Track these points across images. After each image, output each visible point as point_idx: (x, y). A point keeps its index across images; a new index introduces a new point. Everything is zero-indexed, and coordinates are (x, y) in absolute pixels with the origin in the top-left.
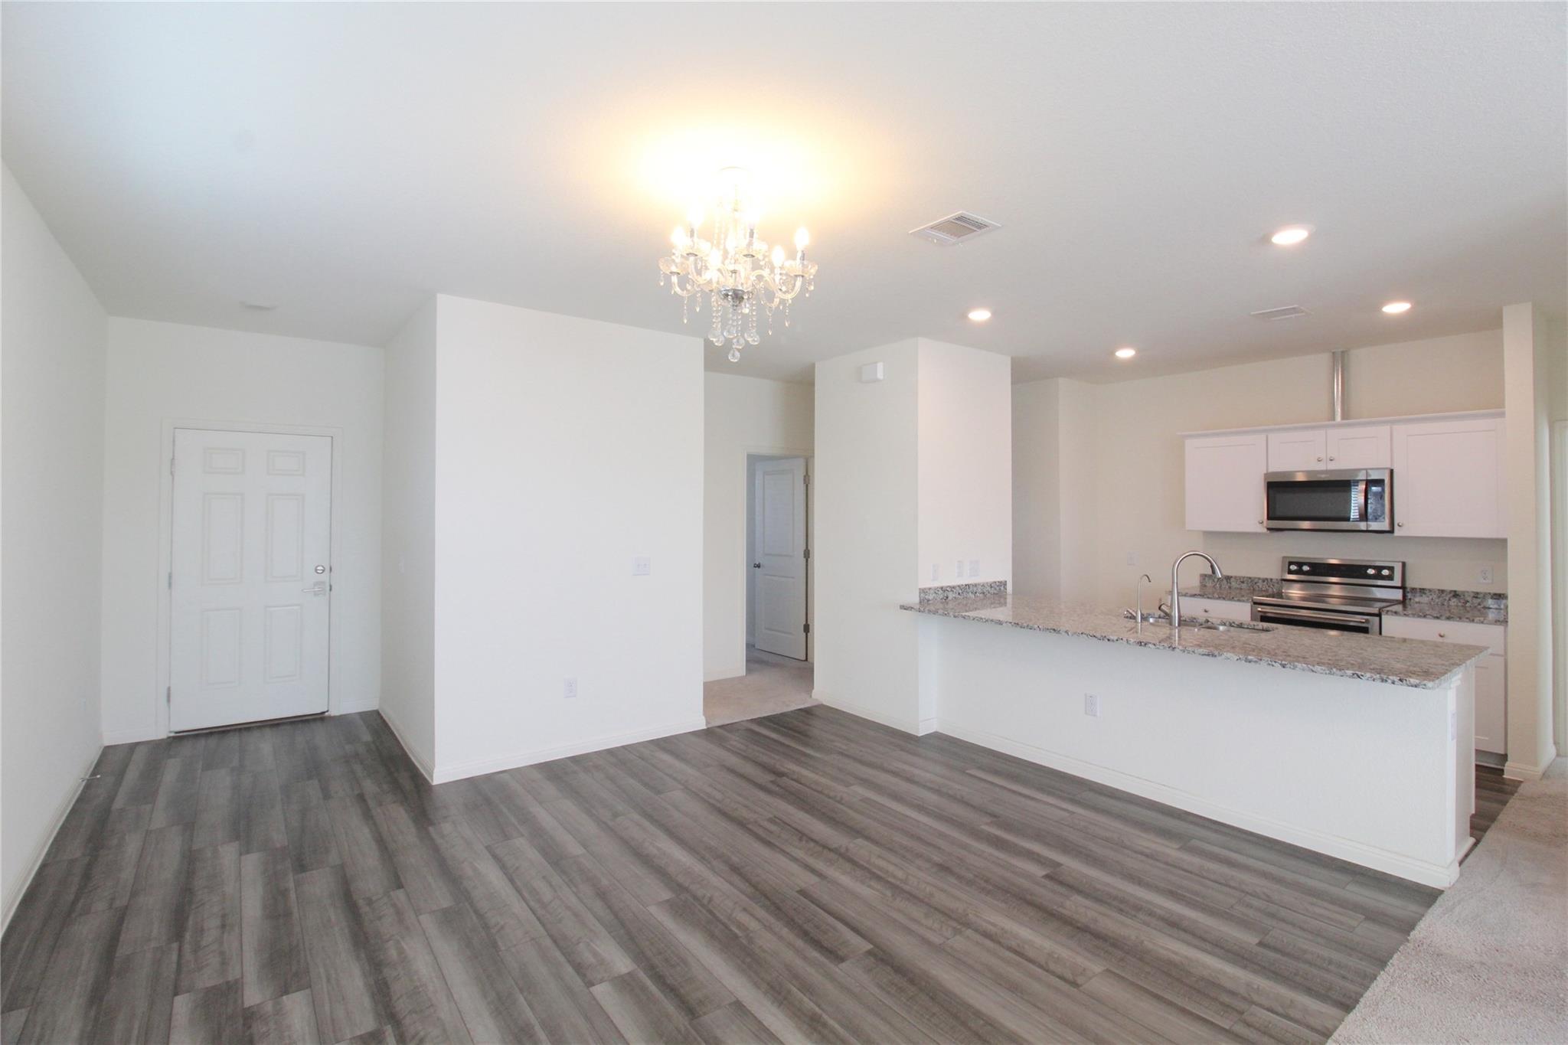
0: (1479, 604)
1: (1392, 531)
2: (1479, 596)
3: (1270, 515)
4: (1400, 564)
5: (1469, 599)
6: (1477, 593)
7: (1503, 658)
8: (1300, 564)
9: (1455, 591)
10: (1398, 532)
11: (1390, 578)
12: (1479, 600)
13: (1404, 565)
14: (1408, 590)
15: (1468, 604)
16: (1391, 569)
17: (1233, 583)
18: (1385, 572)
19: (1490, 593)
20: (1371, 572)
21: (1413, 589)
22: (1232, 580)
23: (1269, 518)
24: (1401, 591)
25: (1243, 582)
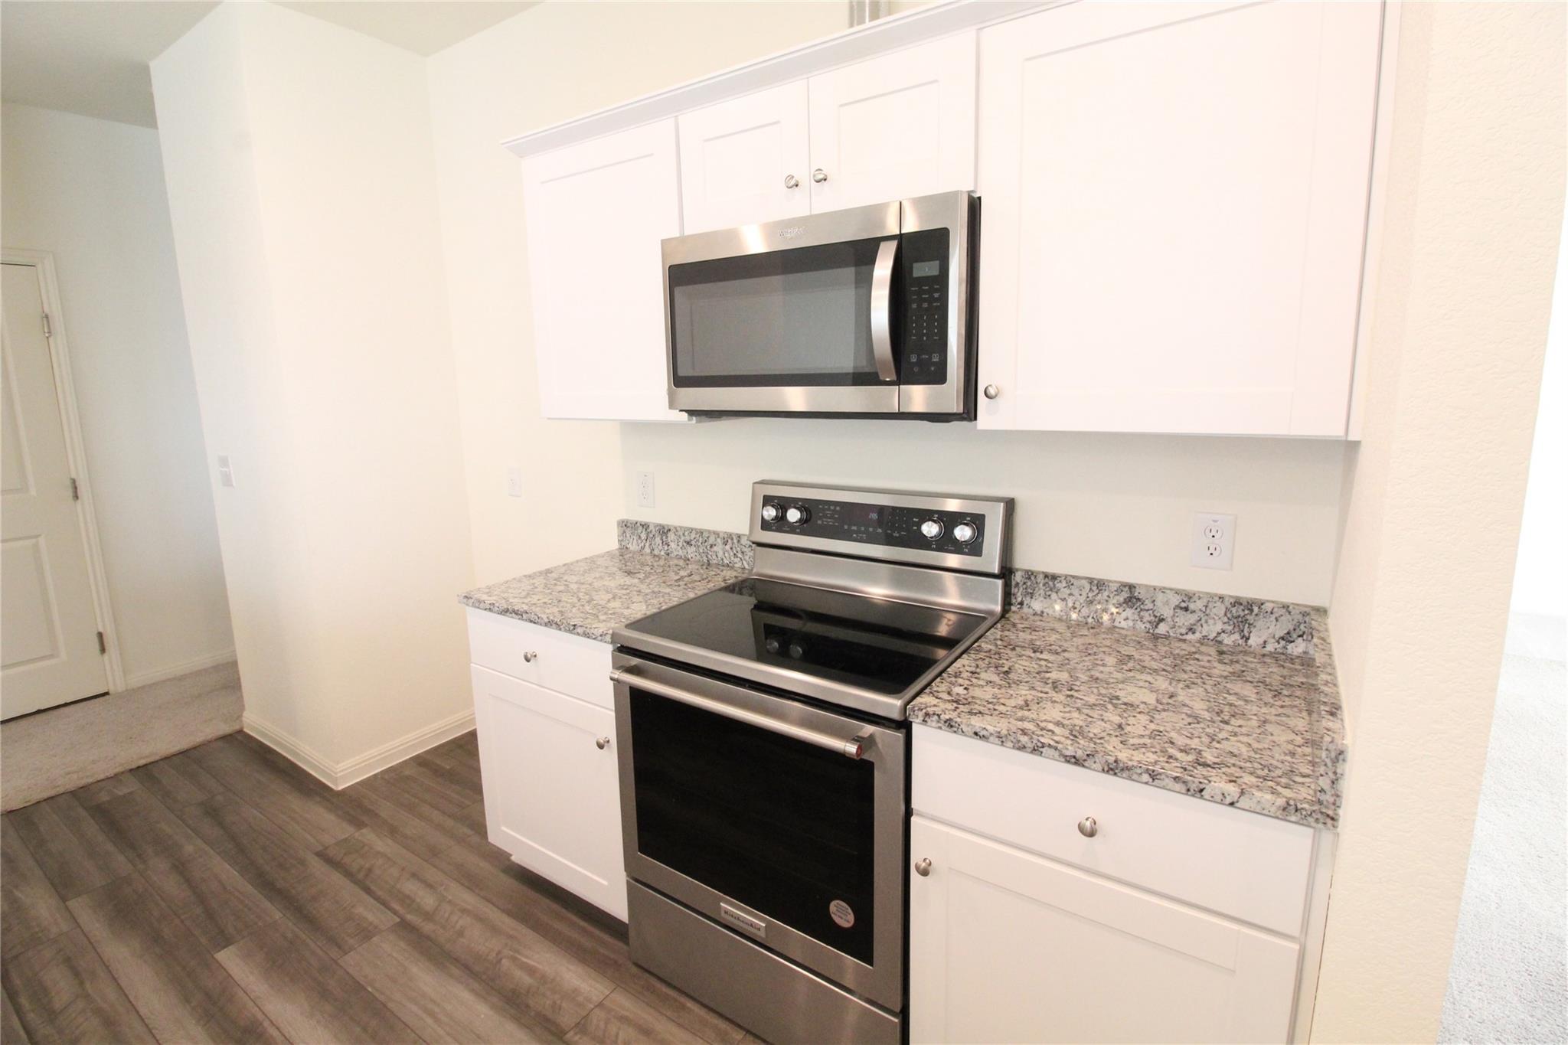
0: (1191, 630)
1: (970, 412)
2: (1192, 606)
3: (681, 373)
4: (1001, 508)
5: (1167, 612)
6: (1189, 596)
7: (1296, 947)
8: (782, 504)
9: (1131, 587)
10: (988, 415)
11: (974, 547)
12: (1191, 619)
13: (1010, 505)
14: (1018, 577)
15: (1162, 629)
16: (977, 522)
17: (673, 545)
18: (963, 533)
19: (1221, 598)
20: (930, 529)
21: (1030, 574)
22: (671, 536)
23: (680, 380)
24: (1000, 582)
25: (688, 543)
